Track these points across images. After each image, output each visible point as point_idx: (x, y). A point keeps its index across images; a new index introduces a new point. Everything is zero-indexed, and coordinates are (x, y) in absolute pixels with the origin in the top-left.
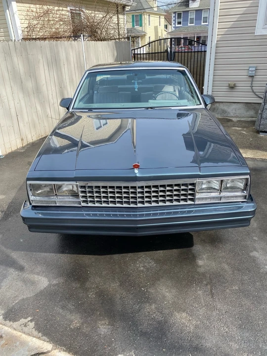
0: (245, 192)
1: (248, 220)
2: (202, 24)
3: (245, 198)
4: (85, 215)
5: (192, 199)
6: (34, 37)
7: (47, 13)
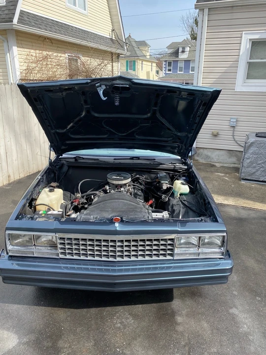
0: (222, 248)
1: (226, 277)
2: (190, 72)
3: (223, 255)
4: (63, 269)
5: (171, 254)
6: (32, 78)
7: (45, 58)
